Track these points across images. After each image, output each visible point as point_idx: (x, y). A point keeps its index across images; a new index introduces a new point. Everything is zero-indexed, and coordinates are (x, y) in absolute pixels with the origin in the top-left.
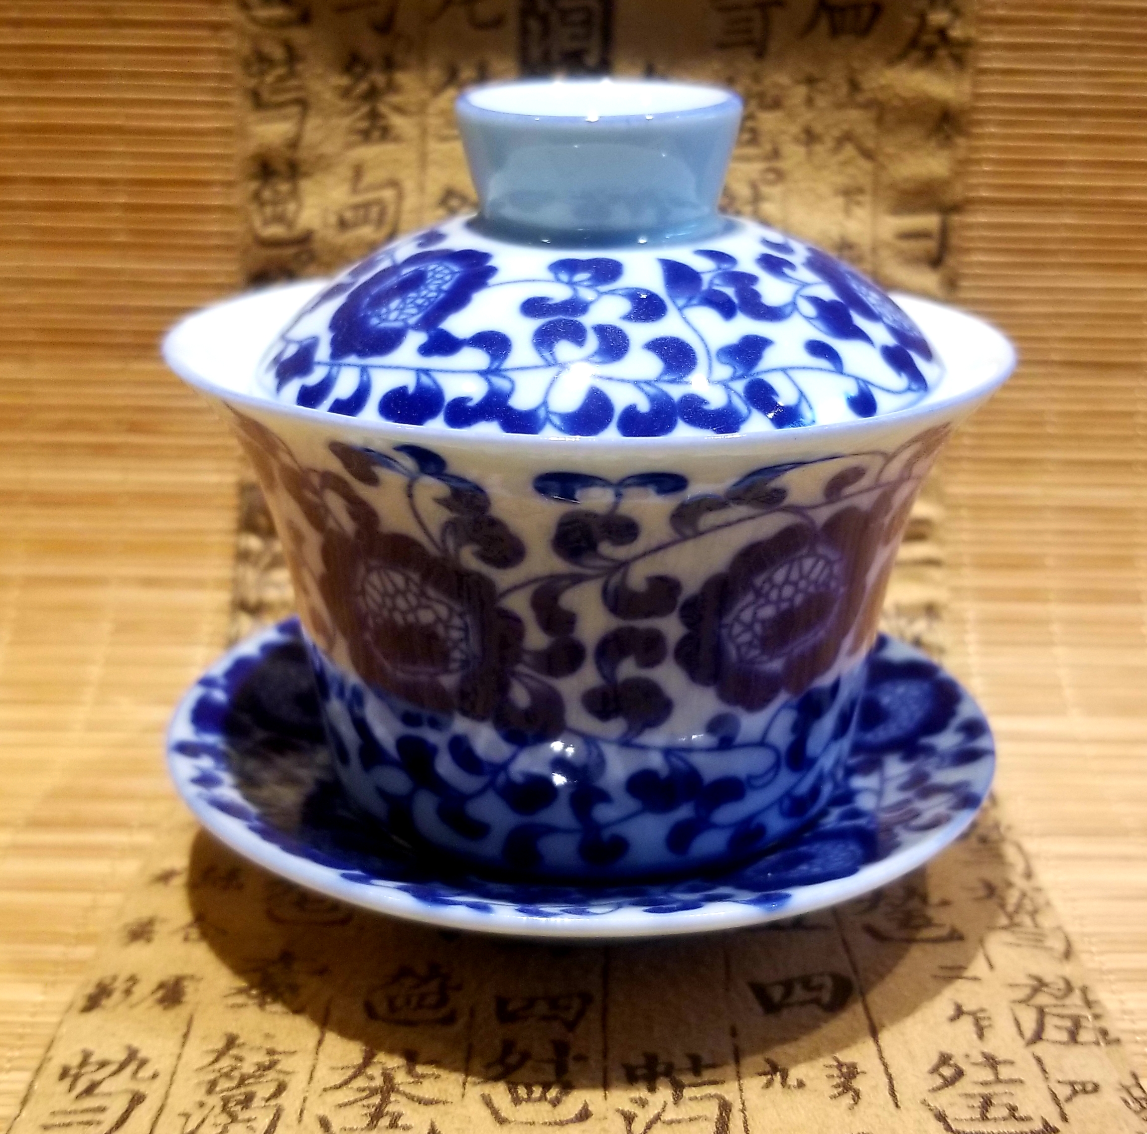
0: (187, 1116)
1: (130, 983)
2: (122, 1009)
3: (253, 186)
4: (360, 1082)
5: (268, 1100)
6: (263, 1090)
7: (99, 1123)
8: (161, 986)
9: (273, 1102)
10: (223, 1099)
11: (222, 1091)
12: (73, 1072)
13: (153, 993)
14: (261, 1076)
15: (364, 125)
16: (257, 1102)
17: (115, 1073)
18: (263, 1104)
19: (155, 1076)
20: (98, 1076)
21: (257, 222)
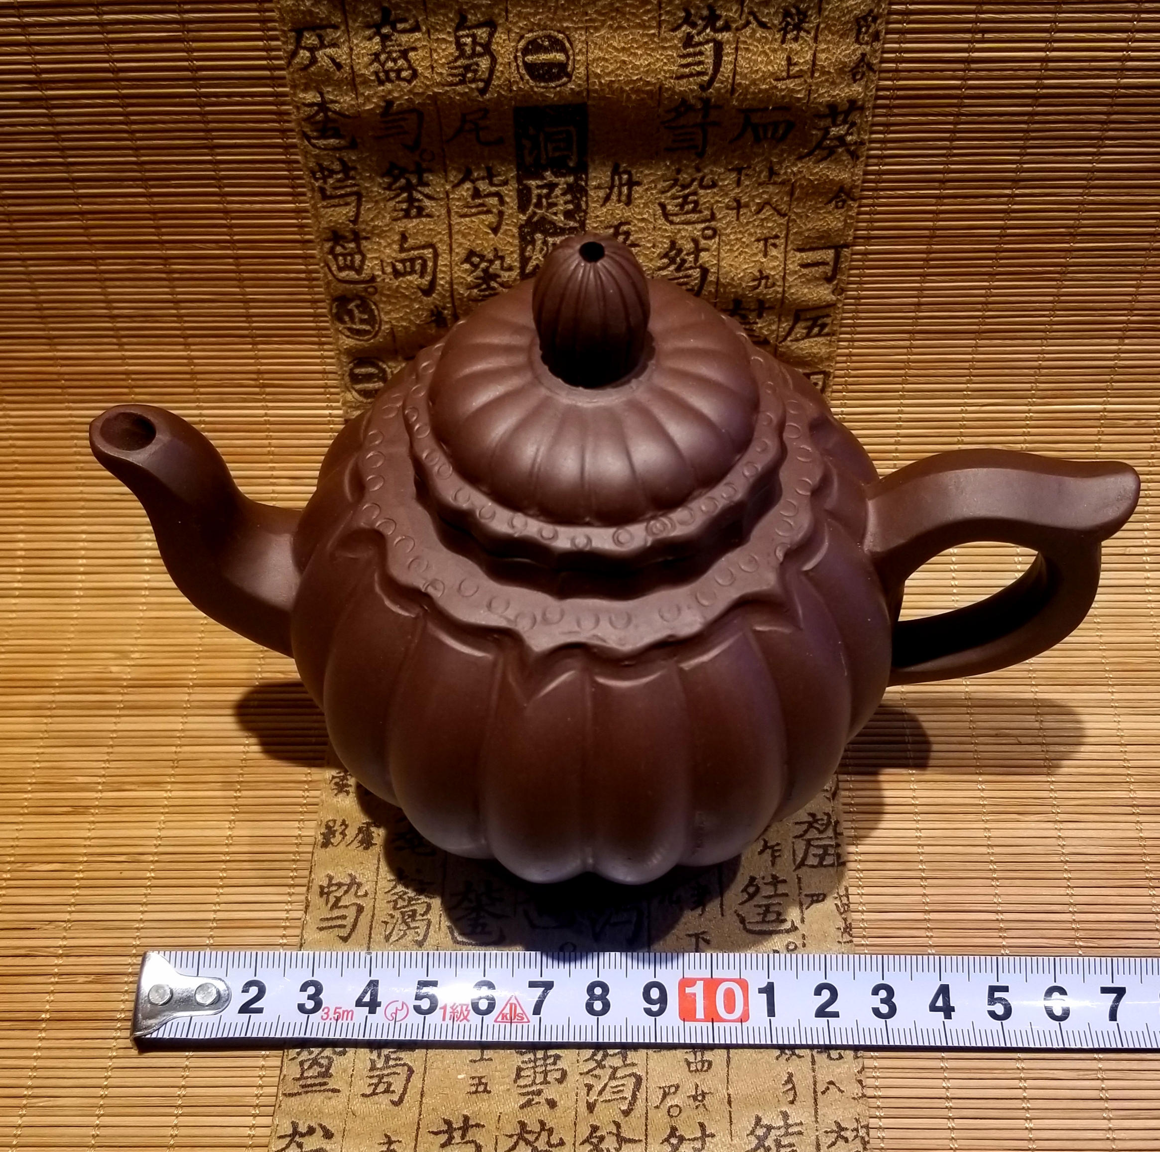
0: (386, 923)
1: (343, 827)
2: (342, 846)
3: (328, 245)
4: (466, 904)
5: (423, 915)
6: (421, 909)
7: (344, 926)
8: (360, 830)
9: (425, 917)
10: (402, 913)
11: (401, 908)
12: (326, 890)
13: (357, 835)
14: (419, 899)
15: (404, 206)
16: (419, 917)
17: (346, 892)
18: (421, 918)
19: (366, 894)
20: (338, 894)
21: (334, 268)
